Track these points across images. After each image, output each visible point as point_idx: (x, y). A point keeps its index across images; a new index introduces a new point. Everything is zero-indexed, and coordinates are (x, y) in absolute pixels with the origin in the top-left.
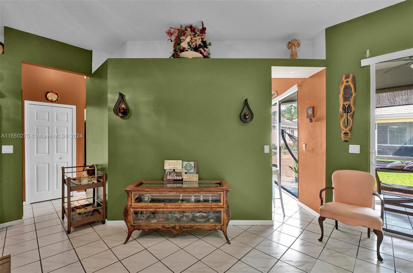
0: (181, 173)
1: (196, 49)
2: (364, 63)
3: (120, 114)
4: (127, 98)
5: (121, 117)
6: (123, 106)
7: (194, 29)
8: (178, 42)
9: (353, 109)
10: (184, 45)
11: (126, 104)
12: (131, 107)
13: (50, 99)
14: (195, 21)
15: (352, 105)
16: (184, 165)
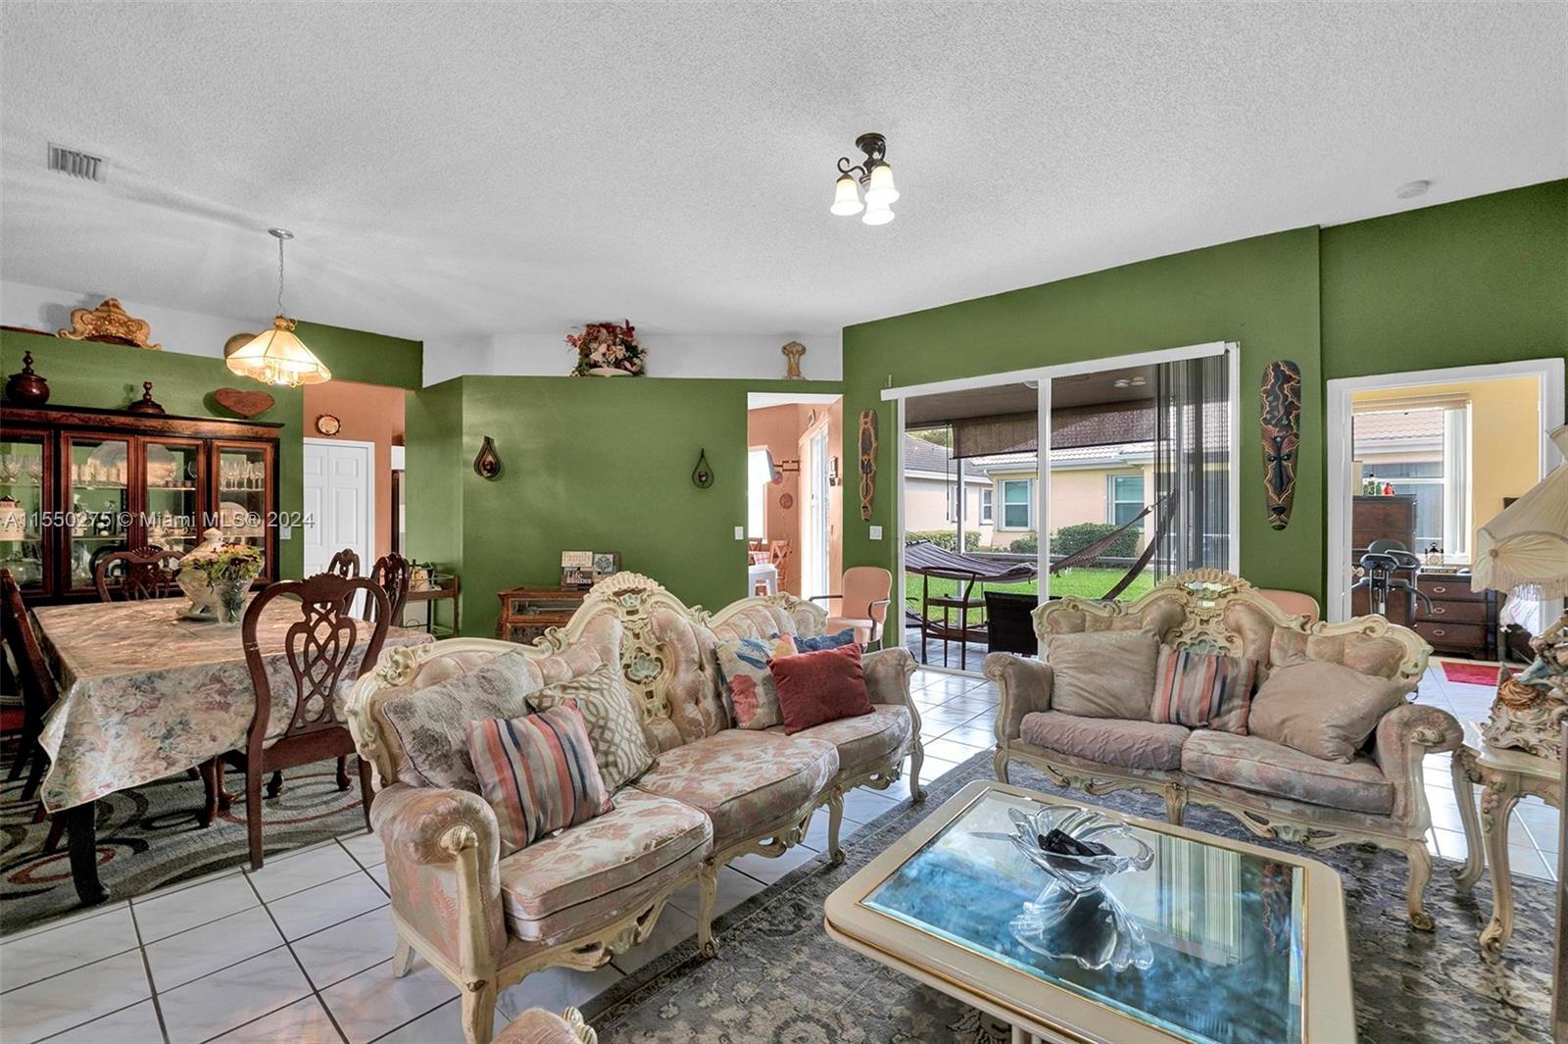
0: (591, 573)
1: (618, 364)
2: (886, 395)
3: (485, 473)
4: (496, 444)
5: (488, 478)
6: (490, 458)
7: (614, 328)
8: (585, 353)
9: (874, 468)
10: (596, 356)
11: (495, 456)
12: (504, 460)
13: (324, 431)
14: (616, 317)
15: (872, 461)
16: (596, 560)
